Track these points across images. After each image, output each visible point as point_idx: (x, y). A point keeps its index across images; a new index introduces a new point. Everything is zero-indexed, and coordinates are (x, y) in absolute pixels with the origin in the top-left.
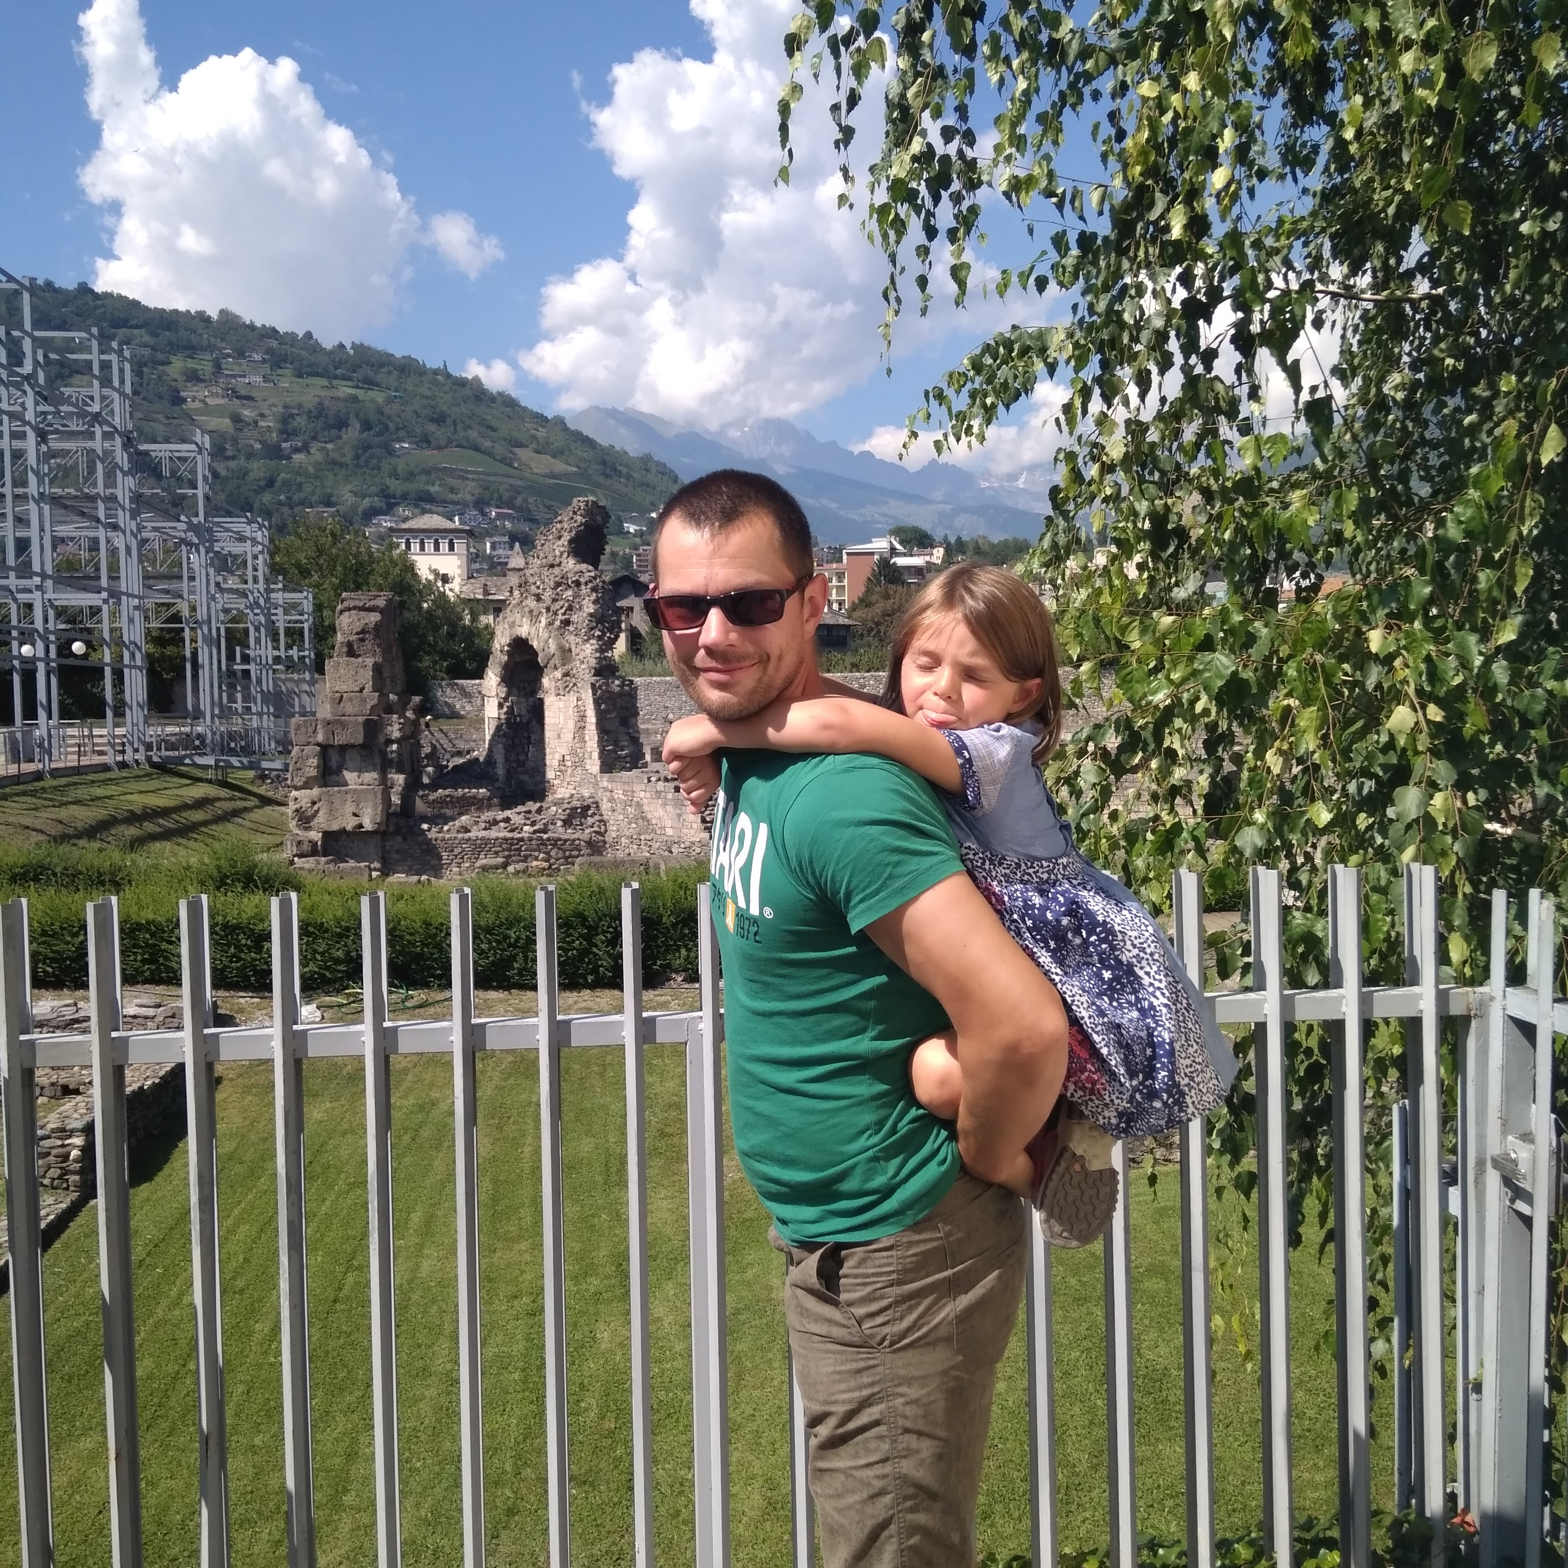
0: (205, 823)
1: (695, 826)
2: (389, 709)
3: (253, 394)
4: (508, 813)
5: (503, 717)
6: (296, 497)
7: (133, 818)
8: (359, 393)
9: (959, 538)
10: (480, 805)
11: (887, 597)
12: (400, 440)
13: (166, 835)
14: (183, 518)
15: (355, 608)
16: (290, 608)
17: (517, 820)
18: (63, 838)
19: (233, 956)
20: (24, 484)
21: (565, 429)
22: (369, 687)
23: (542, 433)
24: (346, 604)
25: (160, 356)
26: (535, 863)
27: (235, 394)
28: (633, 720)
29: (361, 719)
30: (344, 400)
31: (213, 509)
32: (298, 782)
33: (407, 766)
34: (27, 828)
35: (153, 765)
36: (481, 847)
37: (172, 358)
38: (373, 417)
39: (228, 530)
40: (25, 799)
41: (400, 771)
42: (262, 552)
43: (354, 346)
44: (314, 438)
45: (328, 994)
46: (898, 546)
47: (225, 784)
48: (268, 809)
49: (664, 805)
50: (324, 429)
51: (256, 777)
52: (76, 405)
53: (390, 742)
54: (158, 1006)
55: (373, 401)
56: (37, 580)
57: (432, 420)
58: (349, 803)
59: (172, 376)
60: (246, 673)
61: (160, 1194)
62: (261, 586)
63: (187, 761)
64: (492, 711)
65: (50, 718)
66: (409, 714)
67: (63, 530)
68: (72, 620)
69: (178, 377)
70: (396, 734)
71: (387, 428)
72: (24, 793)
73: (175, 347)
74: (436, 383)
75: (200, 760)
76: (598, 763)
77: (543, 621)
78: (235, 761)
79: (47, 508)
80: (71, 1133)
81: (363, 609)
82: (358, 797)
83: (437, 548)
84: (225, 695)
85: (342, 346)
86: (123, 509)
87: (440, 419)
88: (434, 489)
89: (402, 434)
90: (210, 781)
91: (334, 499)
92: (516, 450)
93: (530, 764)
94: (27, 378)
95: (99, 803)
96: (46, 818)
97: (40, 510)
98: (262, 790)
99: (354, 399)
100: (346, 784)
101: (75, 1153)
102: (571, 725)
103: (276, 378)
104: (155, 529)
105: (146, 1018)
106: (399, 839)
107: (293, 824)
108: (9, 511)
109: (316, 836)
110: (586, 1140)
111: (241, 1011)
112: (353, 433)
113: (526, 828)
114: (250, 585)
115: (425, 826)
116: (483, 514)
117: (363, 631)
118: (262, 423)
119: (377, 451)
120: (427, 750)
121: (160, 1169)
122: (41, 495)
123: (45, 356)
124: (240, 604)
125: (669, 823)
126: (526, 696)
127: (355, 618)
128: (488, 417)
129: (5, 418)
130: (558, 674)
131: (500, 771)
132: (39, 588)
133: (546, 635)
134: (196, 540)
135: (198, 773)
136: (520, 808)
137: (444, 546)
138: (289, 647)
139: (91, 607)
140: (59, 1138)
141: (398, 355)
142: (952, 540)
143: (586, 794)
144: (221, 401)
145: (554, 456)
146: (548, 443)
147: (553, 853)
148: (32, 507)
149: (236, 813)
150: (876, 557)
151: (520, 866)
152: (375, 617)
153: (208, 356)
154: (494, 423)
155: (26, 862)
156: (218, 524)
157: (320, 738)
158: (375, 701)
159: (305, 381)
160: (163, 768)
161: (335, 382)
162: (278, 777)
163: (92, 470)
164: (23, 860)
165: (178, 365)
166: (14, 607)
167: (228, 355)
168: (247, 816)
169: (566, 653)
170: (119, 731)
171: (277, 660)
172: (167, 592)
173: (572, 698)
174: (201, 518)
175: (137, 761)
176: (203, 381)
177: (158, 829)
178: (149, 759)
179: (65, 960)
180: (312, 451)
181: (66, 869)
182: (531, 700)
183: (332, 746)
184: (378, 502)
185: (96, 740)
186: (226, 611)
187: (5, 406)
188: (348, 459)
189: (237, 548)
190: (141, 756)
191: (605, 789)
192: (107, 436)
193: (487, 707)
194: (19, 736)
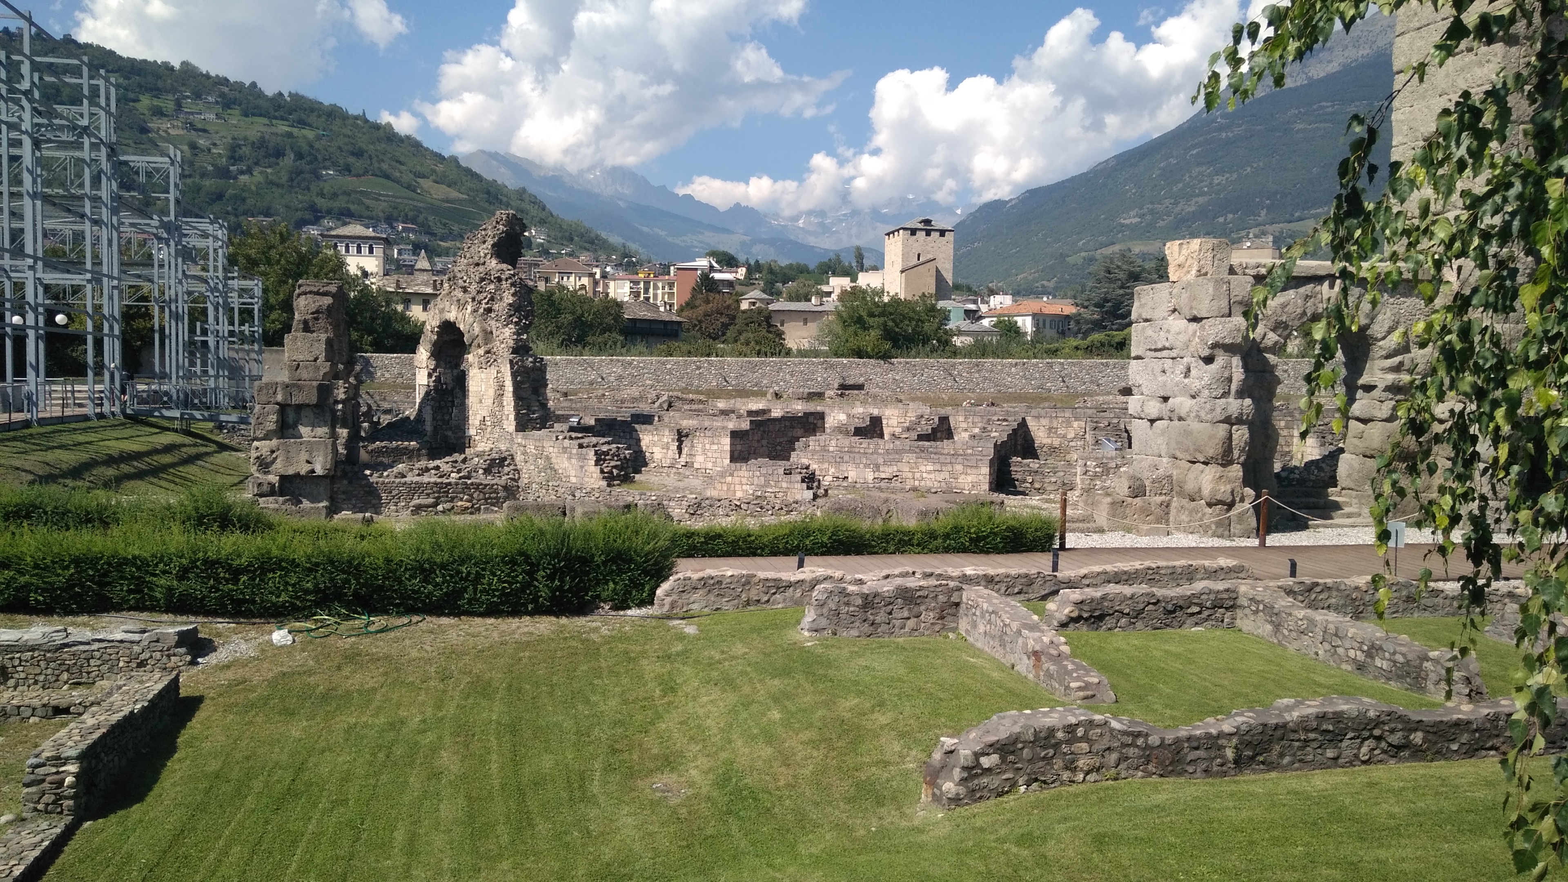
0: (173, 465)
1: (595, 475)
2: (337, 376)
3: (207, 127)
4: (437, 462)
5: (432, 384)
6: (242, 208)
7: (111, 461)
8: (295, 131)
9: (757, 261)
10: (411, 455)
11: (707, 302)
12: (326, 168)
13: (140, 475)
14: (155, 217)
15: (310, 292)
16: (243, 292)
17: (445, 468)
18: (49, 478)
19: (212, 587)
20: (20, 183)
21: (458, 165)
22: (322, 357)
23: (440, 168)
24: (303, 289)
25: (131, 95)
26: (460, 503)
27: (192, 127)
28: (542, 390)
29: (315, 384)
30: (282, 135)
31: (184, 211)
32: (259, 434)
33: (350, 422)
34: (18, 469)
35: (126, 416)
36: (416, 489)
37: (141, 97)
38: (305, 148)
39: (195, 228)
40: (18, 444)
41: (344, 426)
42: (221, 247)
43: (290, 94)
44: (257, 164)
45: (297, 619)
46: (715, 265)
47: (188, 433)
48: (226, 454)
49: (570, 458)
50: (265, 157)
51: (215, 427)
52: (67, 119)
53: (337, 402)
54: (144, 632)
55: (305, 137)
56: (30, 261)
57: (353, 154)
58: (303, 452)
59: (141, 110)
60: (205, 344)
61: (152, 815)
62: (220, 274)
63: (156, 414)
64: (422, 379)
65: (38, 376)
66: (352, 380)
67: (50, 224)
68: (56, 297)
69: (146, 112)
70: (342, 396)
71: (316, 159)
72: (14, 439)
73: (144, 89)
74: (356, 126)
75: (167, 413)
76: (514, 423)
77: (469, 308)
78: (197, 414)
79: (39, 203)
80: (66, 761)
81: (318, 293)
82: (311, 448)
83: (359, 251)
84: (186, 360)
85: (280, 94)
86: (106, 206)
87: (358, 154)
88: (352, 207)
89: (328, 163)
90: (176, 431)
91: (272, 211)
92: (419, 180)
93: (453, 423)
94: (26, 93)
95: (81, 448)
96: (34, 460)
97: (34, 205)
98: (219, 439)
99: (290, 135)
100: (301, 437)
101: (69, 780)
102: (491, 393)
103: (226, 117)
104: (132, 225)
105: (132, 642)
106: (345, 482)
107: (254, 469)
108: (5, 205)
109: (274, 479)
110: (547, 757)
111: (219, 635)
112: (289, 160)
113: (453, 475)
114: (211, 273)
115: (368, 472)
116: (392, 228)
117: (317, 312)
118: (214, 151)
119: (308, 176)
120: (364, 409)
121: (150, 789)
122: (35, 193)
123: (41, 79)
124: (202, 288)
125: (573, 473)
126: (451, 368)
127: (311, 301)
128: (397, 154)
129: (4, 128)
130: (481, 351)
131: (428, 427)
132: (31, 268)
133: (472, 320)
134: (165, 235)
135: (166, 424)
136: (447, 459)
137: (365, 250)
138: (242, 324)
139: (72, 286)
140: (53, 766)
141: (326, 103)
142: (752, 262)
143: (503, 448)
144: (181, 132)
145: (449, 186)
146: (445, 176)
147: (475, 495)
148: (27, 202)
149: (199, 457)
150: (699, 272)
151: (448, 506)
152: (328, 301)
153: (170, 97)
154: (402, 159)
155: (19, 501)
156: (187, 223)
157: (279, 398)
158: (327, 369)
159: (250, 119)
160: (135, 419)
161: (274, 122)
162: (234, 428)
163: (80, 175)
164: (16, 500)
165: (146, 102)
166: (7, 284)
167: (188, 97)
168: (207, 459)
169: (488, 335)
170: (98, 387)
171: (232, 333)
172: (139, 276)
173: (493, 371)
174: (172, 218)
175: (113, 413)
176: (166, 116)
177: (133, 470)
178: (123, 412)
179: (55, 590)
180: (255, 173)
181: (56, 508)
182: (455, 372)
183: (289, 405)
184: (308, 216)
185: (77, 395)
186: (189, 293)
187: (4, 117)
188: (284, 179)
189: (199, 243)
190: (116, 409)
191: (519, 445)
192: (94, 147)
193: (418, 377)
194: (9, 390)
